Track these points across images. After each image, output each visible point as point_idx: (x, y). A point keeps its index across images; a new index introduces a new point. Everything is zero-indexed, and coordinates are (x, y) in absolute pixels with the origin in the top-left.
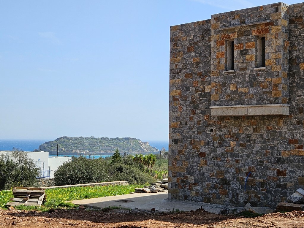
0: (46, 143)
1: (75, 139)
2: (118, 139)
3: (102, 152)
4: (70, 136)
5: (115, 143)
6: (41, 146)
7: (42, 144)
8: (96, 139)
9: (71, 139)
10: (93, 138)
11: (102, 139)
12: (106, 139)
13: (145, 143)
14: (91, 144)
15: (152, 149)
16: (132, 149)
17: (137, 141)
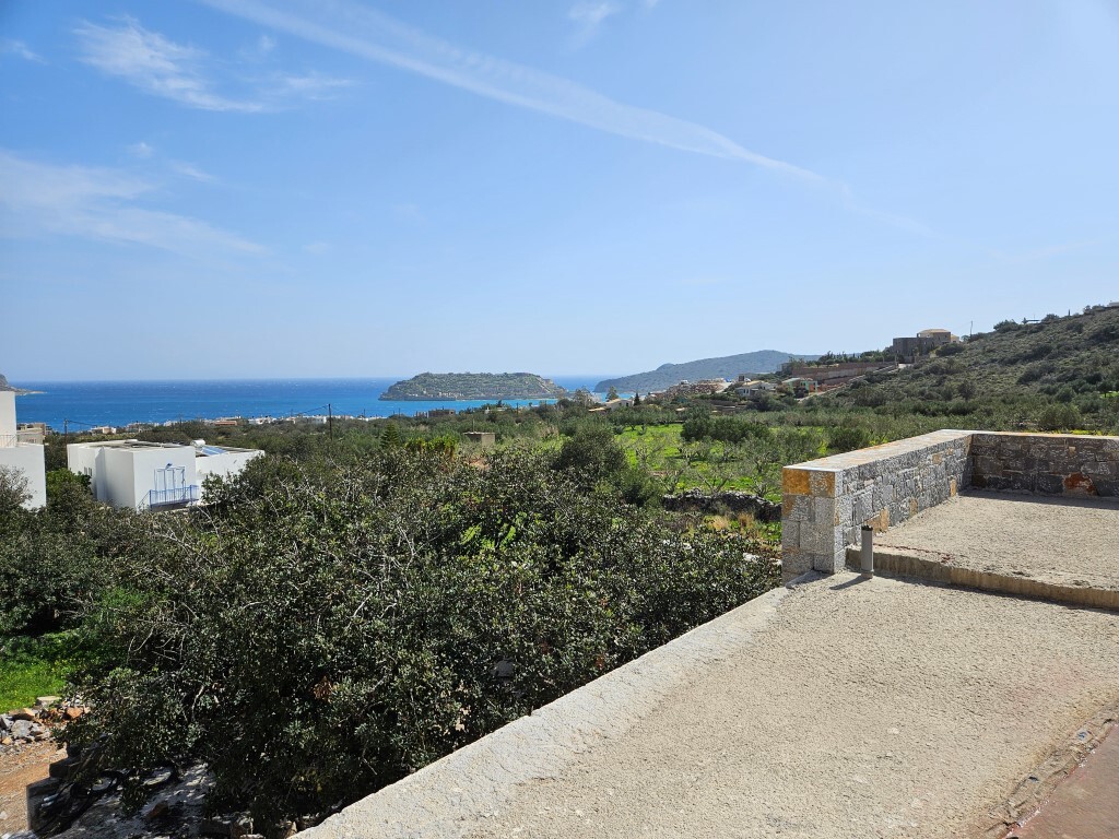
0: (399, 383)
1: (442, 377)
3: (482, 395)
5: (500, 382)
6: (392, 389)
8: (474, 376)
10: (468, 374)
11: (482, 375)
13: (547, 381)
14: (465, 383)
15: (558, 390)
16: (528, 390)
17: (535, 378)
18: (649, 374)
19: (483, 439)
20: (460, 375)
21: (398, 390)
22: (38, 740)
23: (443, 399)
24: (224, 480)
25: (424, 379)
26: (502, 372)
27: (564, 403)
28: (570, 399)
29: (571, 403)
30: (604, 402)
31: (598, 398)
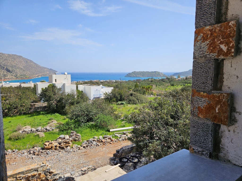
0: (129, 73)
1: (138, 72)
2: (152, 72)
3: (147, 76)
4: (136, 71)
5: (151, 73)
6: (127, 75)
7: (127, 74)
8: (145, 72)
9: (137, 72)
10: (144, 72)
11: (147, 72)
12: (148, 72)
13: (162, 73)
14: (143, 73)
15: (164, 75)
16: (157, 75)
17: (159, 73)
18: (186, 72)
19: (153, 86)
20: (142, 72)
21: (129, 75)
22: (98, 146)
23: (138, 77)
24: (108, 93)
25: (134, 73)
26: (151, 71)
27: (167, 78)
28: (169, 77)
29: (169, 78)
30: (177, 78)
31: (175, 77)
